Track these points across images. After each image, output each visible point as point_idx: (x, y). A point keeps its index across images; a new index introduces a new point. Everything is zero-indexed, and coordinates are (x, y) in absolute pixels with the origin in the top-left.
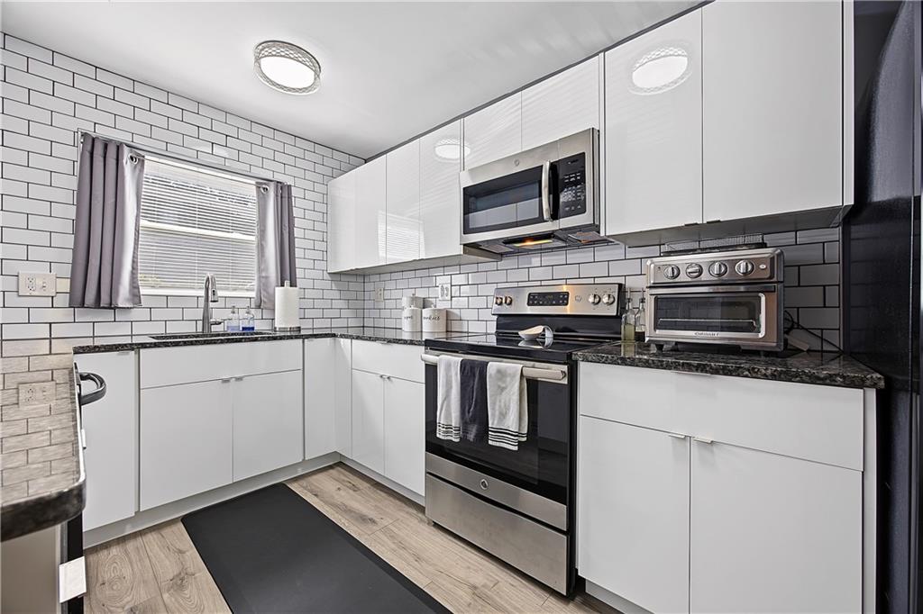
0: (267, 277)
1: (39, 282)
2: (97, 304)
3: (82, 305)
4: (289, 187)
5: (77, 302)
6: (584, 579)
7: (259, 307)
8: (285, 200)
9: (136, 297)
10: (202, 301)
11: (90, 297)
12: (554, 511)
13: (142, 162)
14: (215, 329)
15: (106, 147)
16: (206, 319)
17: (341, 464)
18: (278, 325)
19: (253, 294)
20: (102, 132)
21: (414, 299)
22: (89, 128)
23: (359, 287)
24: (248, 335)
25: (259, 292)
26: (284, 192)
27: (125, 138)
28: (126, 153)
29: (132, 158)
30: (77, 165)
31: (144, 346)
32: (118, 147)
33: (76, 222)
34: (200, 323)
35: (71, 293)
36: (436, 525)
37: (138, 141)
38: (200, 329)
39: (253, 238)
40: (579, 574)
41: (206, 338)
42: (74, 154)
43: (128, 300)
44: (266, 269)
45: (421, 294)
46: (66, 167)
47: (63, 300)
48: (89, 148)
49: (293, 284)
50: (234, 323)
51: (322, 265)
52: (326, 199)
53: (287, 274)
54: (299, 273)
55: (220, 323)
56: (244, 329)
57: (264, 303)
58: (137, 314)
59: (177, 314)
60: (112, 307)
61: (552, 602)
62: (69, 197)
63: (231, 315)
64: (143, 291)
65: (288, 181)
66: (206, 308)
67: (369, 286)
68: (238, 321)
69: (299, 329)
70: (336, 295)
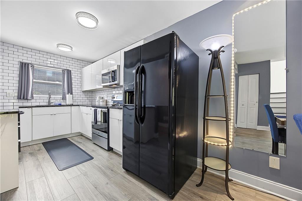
0: (65, 92)
1: (11, 94)
2: (24, 99)
3: (20, 99)
4: (71, 71)
5: (19, 98)
6: (113, 148)
7: (63, 99)
8: (69, 74)
9: (32, 97)
10: (48, 98)
11: (22, 97)
12: (105, 135)
13: (33, 67)
14: (51, 104)
15: (25, 64)
16: (49, 102)
17: (82, 135)
18: (67, 103)
19: (61, 96)
20: (25, 61)
21: (100, 97)
22: (21, 60)
23: (91, 94)
24: (60, 105)
25: (63, 96)
26: (69, 72)
27: (30, 62)
28: (30, 66)
29: (31, 66)
30: (19, 69)
31: (33, 107)
32: (28, 64)
33: (19, 81)
34: (48, 103)
35: (18, 96)
36: (94, 143)
37: (33, 62)
38: (48, 104)
39: (61, 83)
40: (110, 146)
41: (49, 106)
42: (18, 66)
43: (30, 98)
44: (65, 90)
45: (102, 96)
46: (17, 69)
47: (16, 98)
48: (21, 65)
49: (72, 94)
50: (56, 103)
51: (80, 89)
52: (81, 73)
53: (70, 91)
54: (73, 91)
55: (53, 103)
56: (59, 104)
57: (64, 98)
58: (33, 101)
59: (43, 101)
60: (27, 99)
61: (106, 151)
62: (17, 76)
63: (55, 101)
64: (34, 96)
65: (70, 69)
66: (49, 99)
67: (93, 94)
68: (57, 103)
69: (73, 104)
70: (84, 96)
